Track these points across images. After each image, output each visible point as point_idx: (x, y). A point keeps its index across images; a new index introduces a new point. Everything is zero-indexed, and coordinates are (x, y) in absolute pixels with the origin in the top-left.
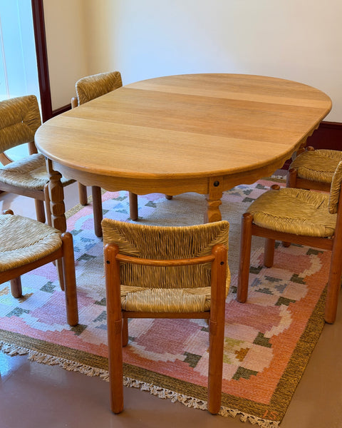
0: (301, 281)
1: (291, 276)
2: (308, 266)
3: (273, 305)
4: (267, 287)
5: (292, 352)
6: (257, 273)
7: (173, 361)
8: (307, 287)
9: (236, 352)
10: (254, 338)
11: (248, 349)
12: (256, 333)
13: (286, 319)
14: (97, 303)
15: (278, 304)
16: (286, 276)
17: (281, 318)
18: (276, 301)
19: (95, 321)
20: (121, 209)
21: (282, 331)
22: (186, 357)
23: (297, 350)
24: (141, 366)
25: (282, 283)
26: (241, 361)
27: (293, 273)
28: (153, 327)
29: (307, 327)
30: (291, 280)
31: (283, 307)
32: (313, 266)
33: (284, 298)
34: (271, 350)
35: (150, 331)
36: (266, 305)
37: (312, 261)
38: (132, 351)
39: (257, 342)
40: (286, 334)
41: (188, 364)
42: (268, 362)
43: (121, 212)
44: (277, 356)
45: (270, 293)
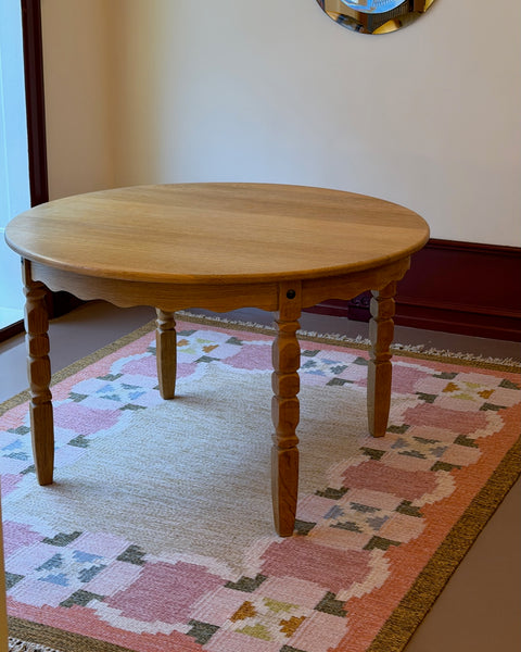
0: (416, 512)
1: (399, 504)
2: (431, 488)
3: (360, 549)
4: (352, 521)
5: (381, 624)
6: (337, 498)
7: (168, 634)
8: (425, 522)
9: (283, 622)
10: (318, 601)
11: (303, 618)
12: (322, 593)
13: (379, 569)
14: (47, 541)
15: (369, 547)
16: (388, 503)
17: (369, 569)
18: (366, 542)
19: (39, 569)
20: (110, 394)
21: (369, 591)
22: (191, 627)
23: (391, 621)
24: (109, 641)
25: (381, 514)
26: (288, 636)
27: (401, 500)
28: (140, 580)
29: (415, 585)
30: (397, 510)
31: (377, 552)
32: (439, 488)
33: (379, 538)
34: (344, 621)
35: (133, 586)
36: (346, 549)
37: (439, 481)
38: (97, 616)
39: (322, 607)
40: (375, 595)
41: (193, 639)
42: (338, 639)
43: (109, 398)
44: (356, 631)
45: (357, 530)
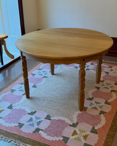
0: (109, 104)
1: (105, 101)
2: (111, 97)
3: (98, 114)
4: (96, 106)
5: (106, 136)
6: (92, 100)
7: (58, 140)
8: (111, 106)
9: (84, 136)
10: (90, 130)
11: (88, 135)
12: (91, 127)
13: (103, 121)
14: (29, 114)
15: (100, 114)
16: (102, 101)
17: (101, 120)
18: (99, 112)
19: (27, 122)
20: (40, 74)
21: (102, 126)
22: (63, 138)
23: (108, 135)
24: (44, 143)
25: (101, 104)
26: (85, 140)
27: (105, 100)
28: (50, 124)
29: (112, 124)
30: (105, 103)
31: (102, 115)
32: (113, 97)
33: (102, 111)
34: (97, 135)
35: (49, 126)
36: (95, 114)
37: (113, 95)
38: (41, 136)
39: (92, 132)
40: (103, 127)
41: (64, 142)
42: (96, 141)
43: (40, 75)
44: (100, 138)
45: (97, 109)
